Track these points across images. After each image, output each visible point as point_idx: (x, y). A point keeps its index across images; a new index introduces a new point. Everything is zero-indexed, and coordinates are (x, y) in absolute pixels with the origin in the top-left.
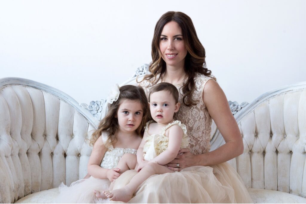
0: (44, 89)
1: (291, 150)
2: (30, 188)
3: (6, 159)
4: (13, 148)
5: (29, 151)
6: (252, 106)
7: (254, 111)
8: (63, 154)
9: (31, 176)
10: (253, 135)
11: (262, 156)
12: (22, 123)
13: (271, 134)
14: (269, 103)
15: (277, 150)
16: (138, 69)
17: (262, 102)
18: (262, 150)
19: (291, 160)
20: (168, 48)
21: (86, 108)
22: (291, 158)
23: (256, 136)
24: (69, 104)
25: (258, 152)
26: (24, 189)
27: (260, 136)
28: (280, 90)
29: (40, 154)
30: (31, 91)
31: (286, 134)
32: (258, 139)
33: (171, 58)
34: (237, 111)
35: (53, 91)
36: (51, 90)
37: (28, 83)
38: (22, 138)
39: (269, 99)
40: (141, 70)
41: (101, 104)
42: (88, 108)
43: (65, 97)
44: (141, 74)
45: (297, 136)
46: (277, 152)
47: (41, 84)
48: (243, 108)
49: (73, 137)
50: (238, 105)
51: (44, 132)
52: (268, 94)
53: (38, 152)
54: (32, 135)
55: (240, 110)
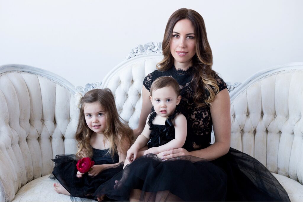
0: (40, 73)
1: (280, 130)
2: (32, 174)
3: (7, 151)
4: (12, 138)
5: (28, 138)
6: (245, 86)
7: (246, 91)
8: (61, 138)
9: (32, 162)
10: (245, 115)
11: (253, 135)
12: (20, 112)
13: (262, 114)
14: (261, 84)
15: (267, 129)
16: (132, 50)
17: (254, 82)
18: (253, 130)
19: (280, 140)
20: (179, 46)
21: (81, 91)
22: (280, 137)
23: (248, 116)
24: (65, 88)
25: (249, 132)
26: (26, 175)
27: (251, 116)
28: (273, 70)
29: (39, 139)
30: (26, 77)
31: (276, 115)
32: (249, 118)
33: (182, 55)
34: (230, 91)
35: (49, 75)
36: (46, 74)
37: (23, 69)
38: (20, 126)
39: (261, 79)
40: (135, 51)
41: (96, 87)
42: (83, 91)
43: (60, 80)
44: (135, 56)
45: (286, 117)
46: (267, 131)
47: (36, 68)
48: (235, 89)
49: (70, 120)
50: (231, 85)
51: (42, 117)
52: (260, 74)
53: (37, 138)
54: (30, 121)
55: (232, 90)
